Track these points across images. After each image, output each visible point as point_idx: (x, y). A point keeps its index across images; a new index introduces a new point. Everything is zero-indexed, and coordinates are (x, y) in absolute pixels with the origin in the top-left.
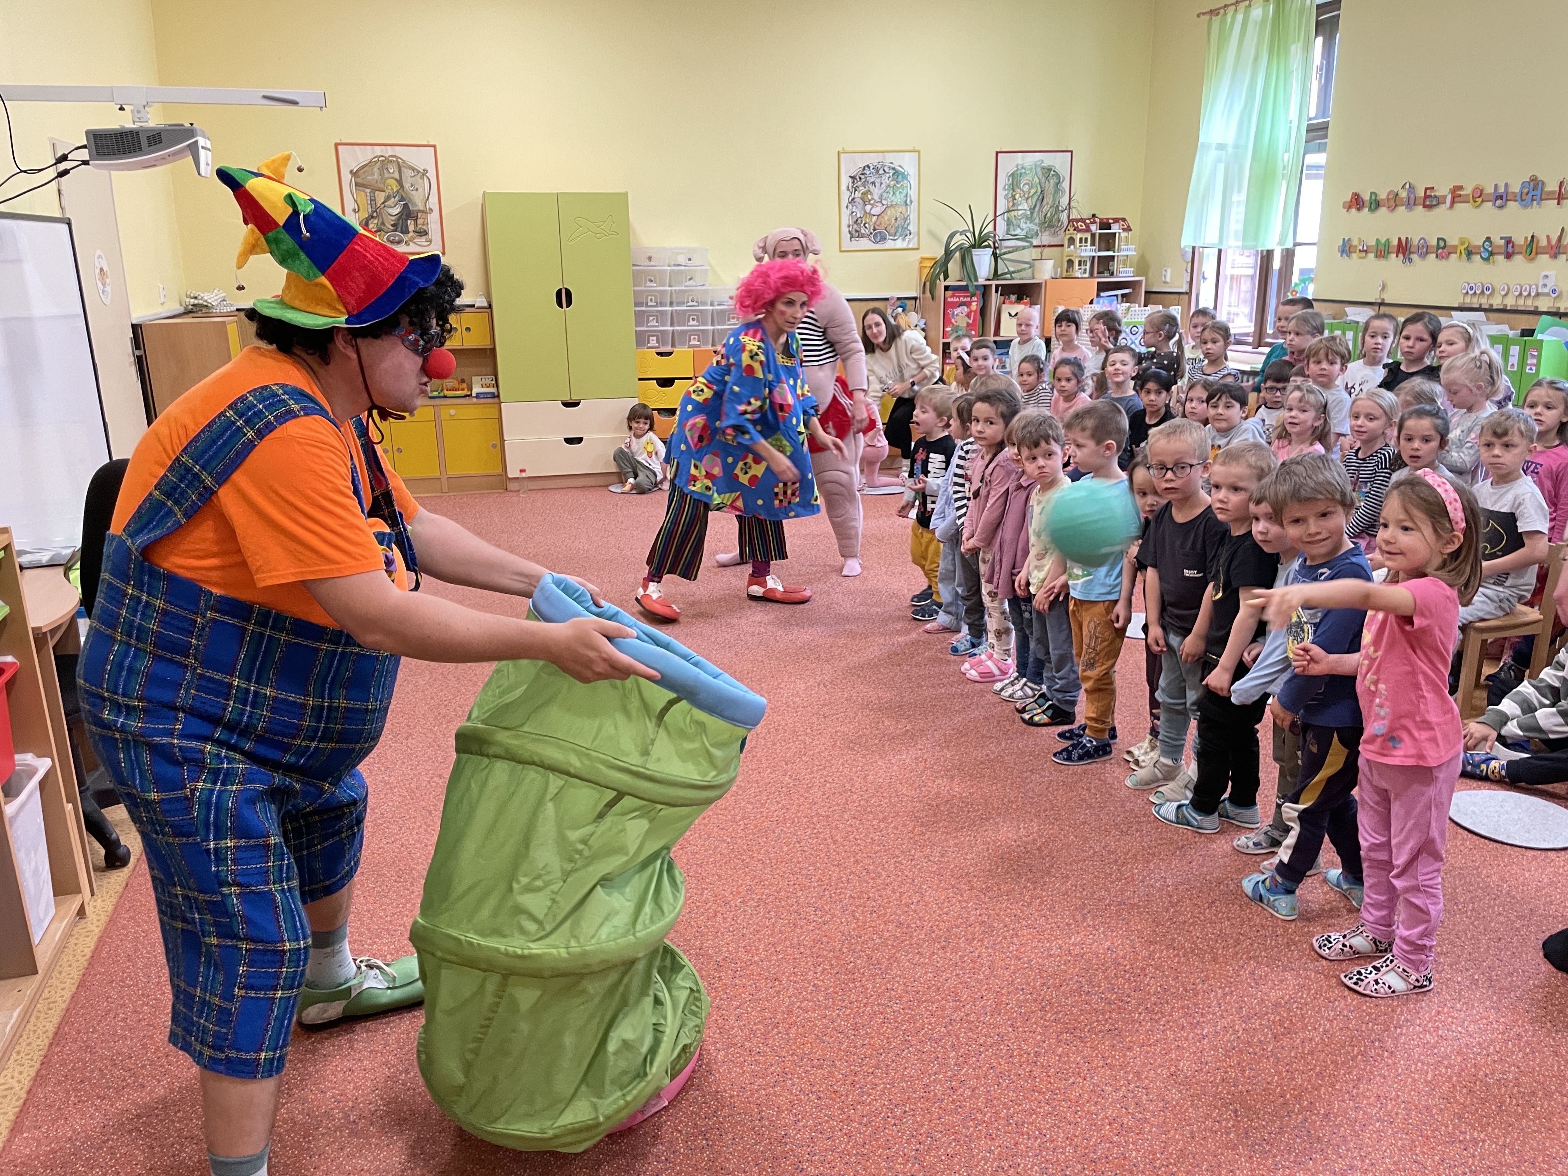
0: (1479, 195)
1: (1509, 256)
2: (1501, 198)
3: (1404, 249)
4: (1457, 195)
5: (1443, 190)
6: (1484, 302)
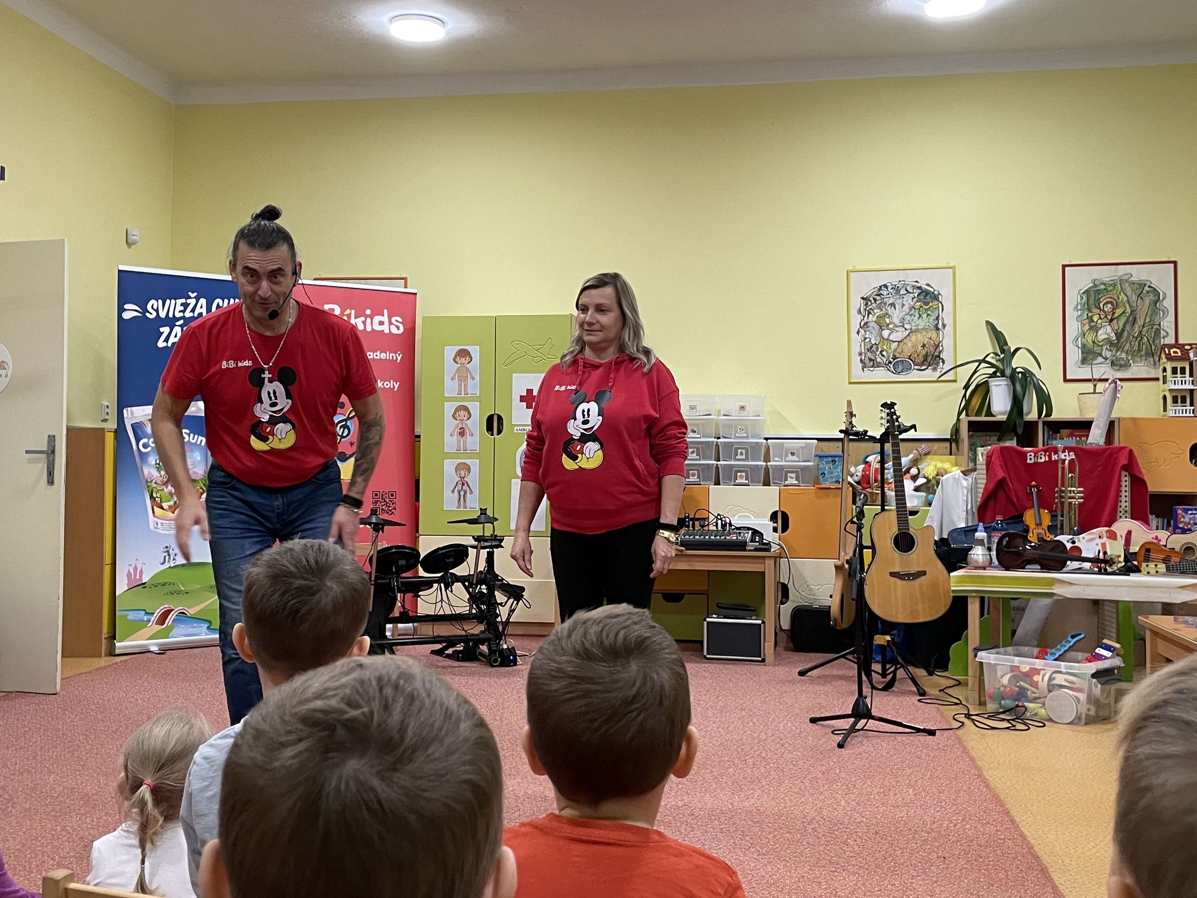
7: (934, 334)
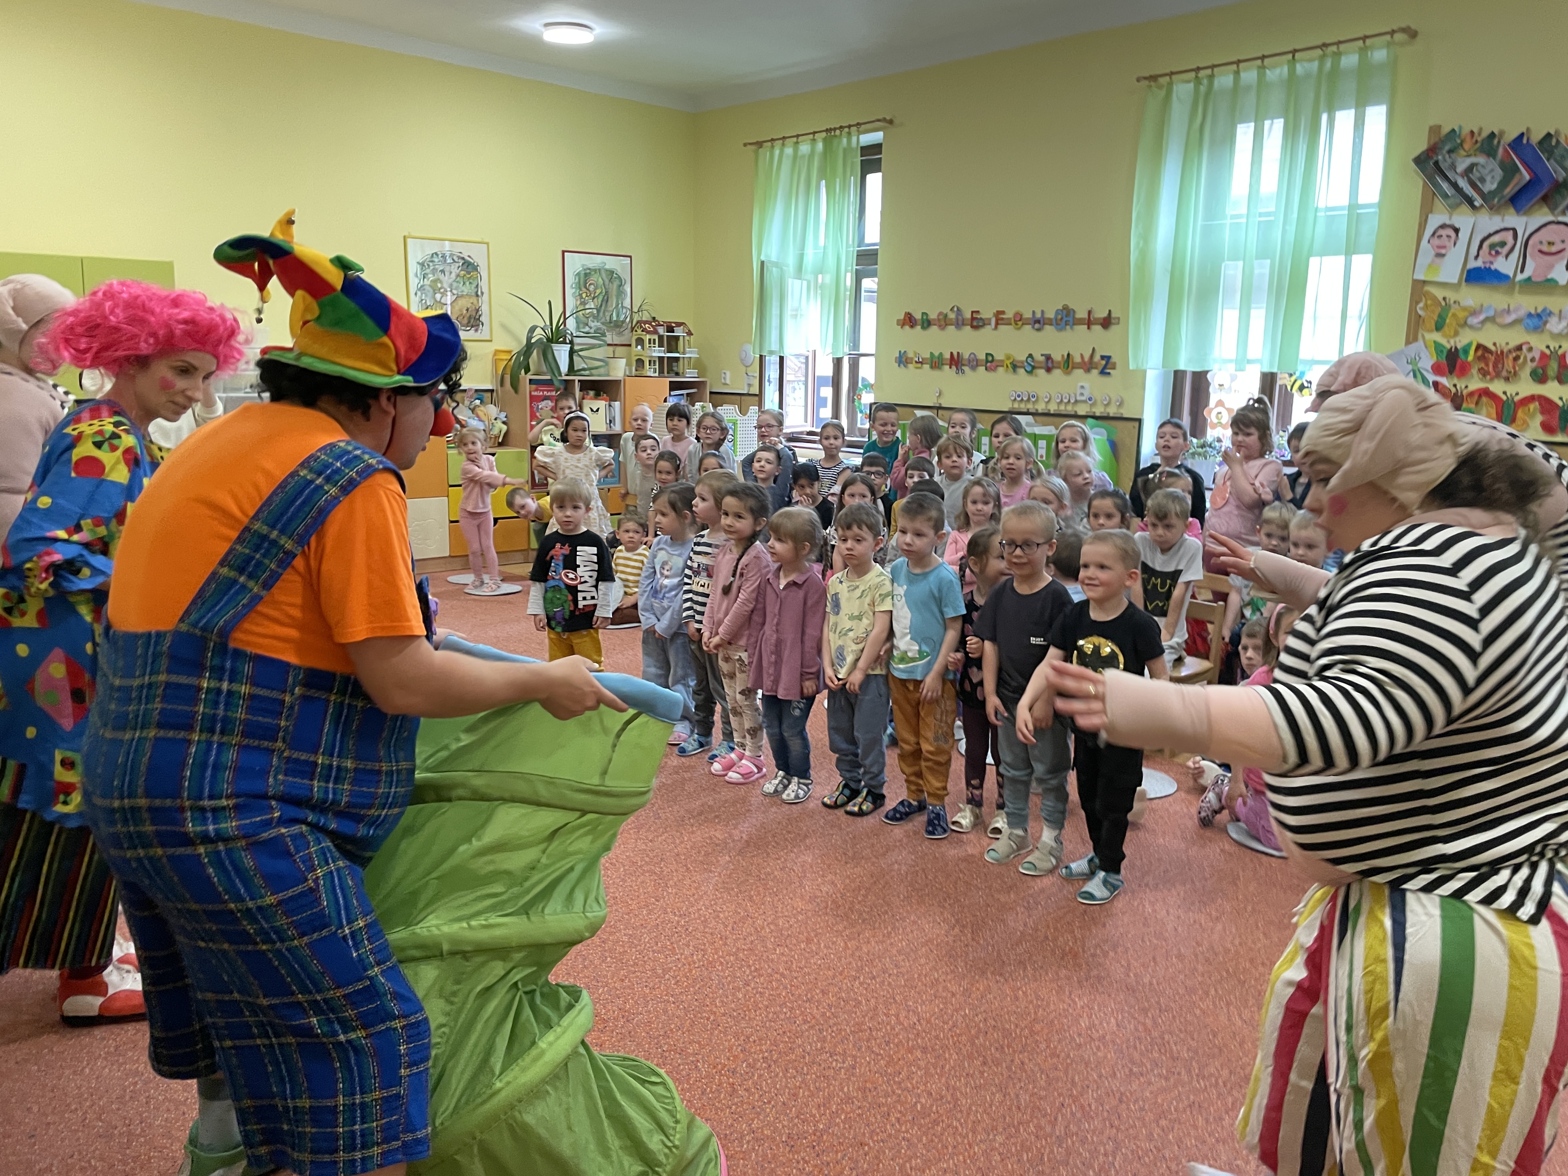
0: (1019, 320)
1: (1048, 370)
2: (1038, 322)
3: (956, 361)
4: (1000, 319)
5: (987, 313)
6: (1030, 406)
7: (474, 300)
